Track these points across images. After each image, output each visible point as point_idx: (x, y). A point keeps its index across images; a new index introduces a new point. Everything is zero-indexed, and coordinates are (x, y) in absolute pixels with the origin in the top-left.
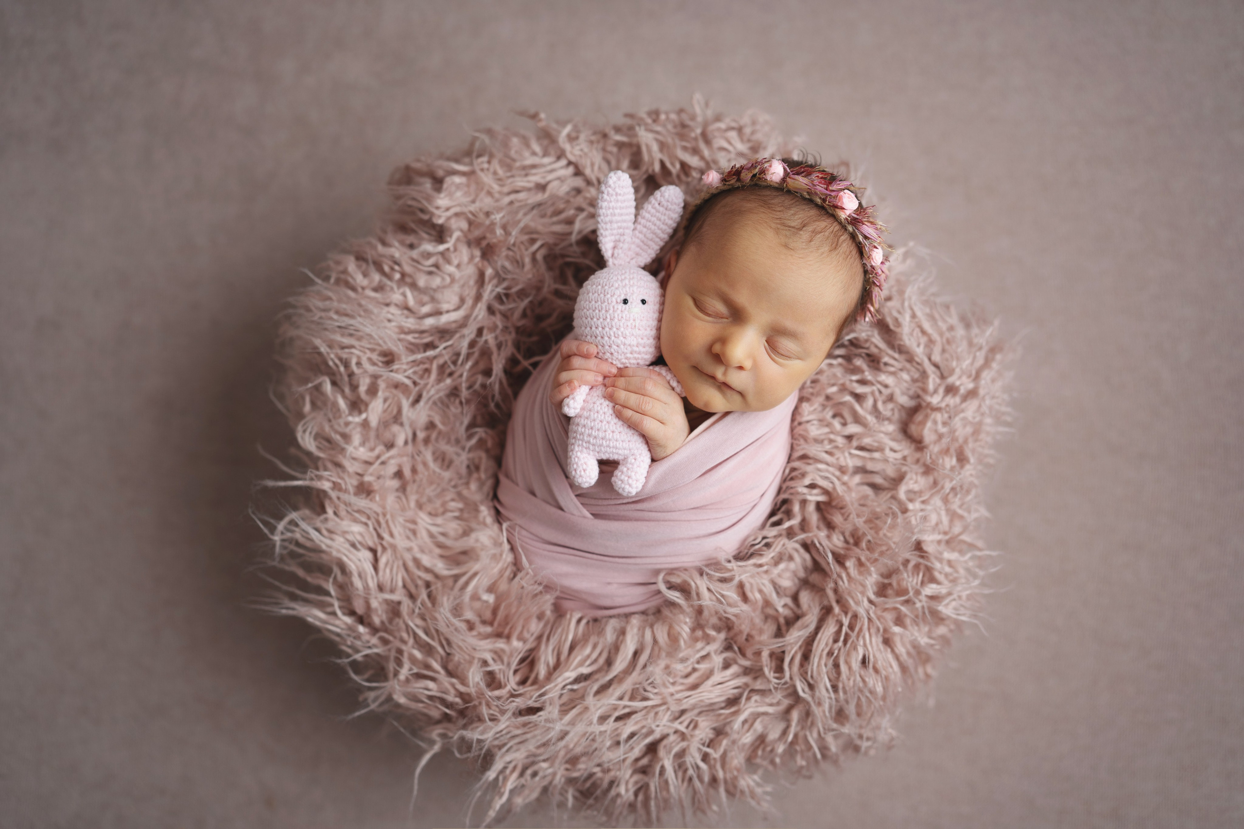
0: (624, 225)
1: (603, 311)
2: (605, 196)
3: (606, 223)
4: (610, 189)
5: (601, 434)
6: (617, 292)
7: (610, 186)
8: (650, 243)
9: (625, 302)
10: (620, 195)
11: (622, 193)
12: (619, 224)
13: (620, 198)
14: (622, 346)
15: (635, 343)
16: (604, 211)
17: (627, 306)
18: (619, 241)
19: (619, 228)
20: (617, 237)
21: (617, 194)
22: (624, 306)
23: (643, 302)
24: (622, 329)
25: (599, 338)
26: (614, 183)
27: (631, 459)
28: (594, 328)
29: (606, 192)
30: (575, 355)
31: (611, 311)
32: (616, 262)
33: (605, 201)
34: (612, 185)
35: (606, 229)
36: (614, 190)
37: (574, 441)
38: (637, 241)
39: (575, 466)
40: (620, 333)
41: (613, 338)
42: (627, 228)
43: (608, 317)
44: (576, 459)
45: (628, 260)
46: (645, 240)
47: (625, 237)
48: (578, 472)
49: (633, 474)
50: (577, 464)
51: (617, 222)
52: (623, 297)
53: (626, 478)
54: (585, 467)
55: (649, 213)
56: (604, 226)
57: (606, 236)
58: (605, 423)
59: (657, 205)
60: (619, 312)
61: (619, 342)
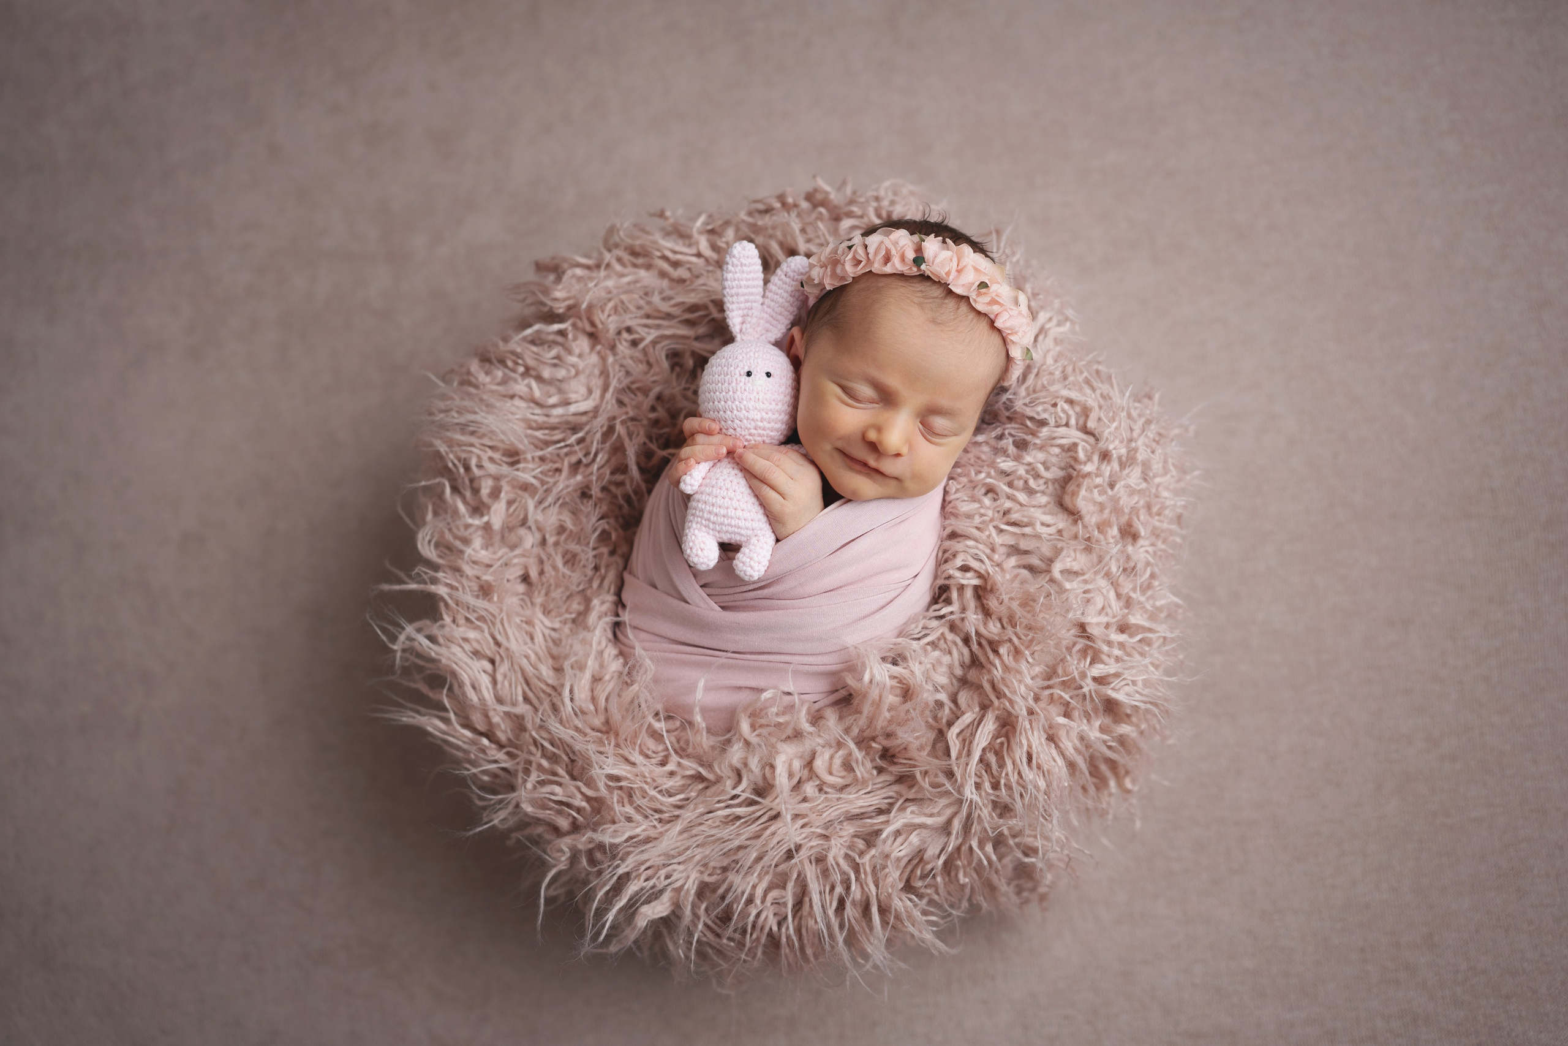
0: (752, 298)
1: (726, 385)
2: (730, 267)
3: (732, 296)
4: (734, 260)
5: (723, 512)
6: (741, 365)
7: (734, 256)
8: (779, 317)
9: (749, 374)
10: (745, 265)
11: (747, 263)
12: (746, 297)
13: (745, 268)
14: (745, 421)
15: (758, 417)
16: (729, 282)
17: (750, 378)
18: (748, 315)
19: (747, 301)
20: (745, 312)
21: (742, 265)
22: (747, 378)
23: (768, 375)
24: (745, 402)
25: (721, 413)
26: (739, 252)
27: (754, 540)
28: (716, 403)
29: (730, 263)
30: (698, 432)
31: (734, 384)
32: (744, 338)
33: (730, 272)
34: (737, 255)
35: (733, 303)
36: (739, 260)
37: (692, 518)
38: (766, 316)
40: (743, 407)
41: (735, 412)
42: (755, 302)
43: (731, 389)
45: (758, 336)
46: (774, 314)
47: (753, 311)
48: (694, 551)
49: (755, 555)
51: (744, 295)
52: (747, 370)
53: (748, 560)
54: (702, 546)
55: (776, 285)
56: (730, 299)
57: (733, 310)
58: (727, 499)
59: (783, 277)
60: (742, 384)
61: (742, 416)
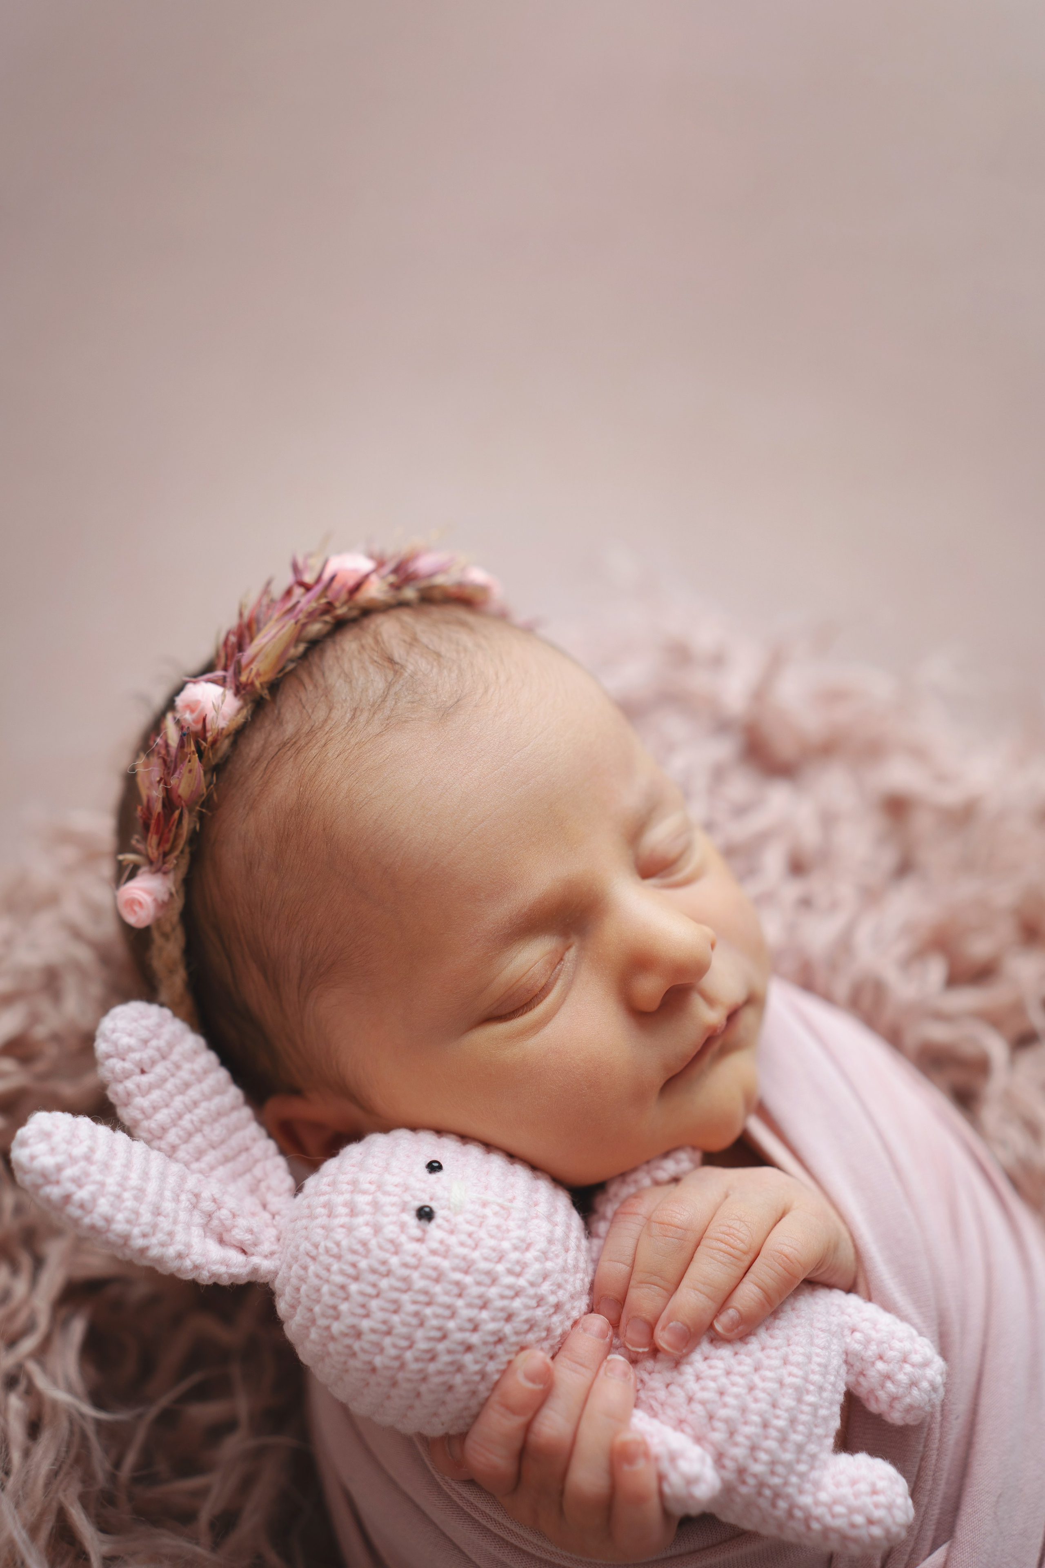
0: (172, 1181)
1: (437, 1289)
2: (81, 1194)
3: (155, 1226)
4: (68, 1172)
5: (787, 1401)
6: (391, 1231)
7: (59, 1168)
8: (236, 1141)
9: (425, 1214)
10: (92, 1150)
11: (87, 1143)
12: (168, 1194)
13: (98, 1156)
14: (549, 1265)
15: (545, 1227)
16: (120, 1217)
17: (439, 1213)
18: (210, 1216)
19: (176, 1199)
20: (198, 1219)
21: (88, 1158)
22: (438, 1220)
23: (434, 1167)
24: (506, 1245)
25: (508, 1329)
26: (53, 1151)
27: (854, 1343)
28: (475, 1339)
29: (70, 1187)
30: (528, 1427)
31: (445, 1264)
32: (266, 1247)
33: (94, 1199)
34: (60, 1159)
35: (171, 1234)
36: (73, 1160)
38: (221, 1171)
39: (859, 1519)
40: (515, 1256)
41: (522, 1282)
42: (183, 1179)
43: (458, 1276)
44: (839, 1509)
45: (267, 1216)
46: (224, 1150)
47: (205, 1194)
50: (852, 1510)
51: (160, 1194)
52: (411, 1219)
55: (156, 1109)
56: (160, 1236)
57: (188, 1246)
58: (756, 1379)
59: (144, 1079)
60: (452, 1240)
61: (537, 1266)
